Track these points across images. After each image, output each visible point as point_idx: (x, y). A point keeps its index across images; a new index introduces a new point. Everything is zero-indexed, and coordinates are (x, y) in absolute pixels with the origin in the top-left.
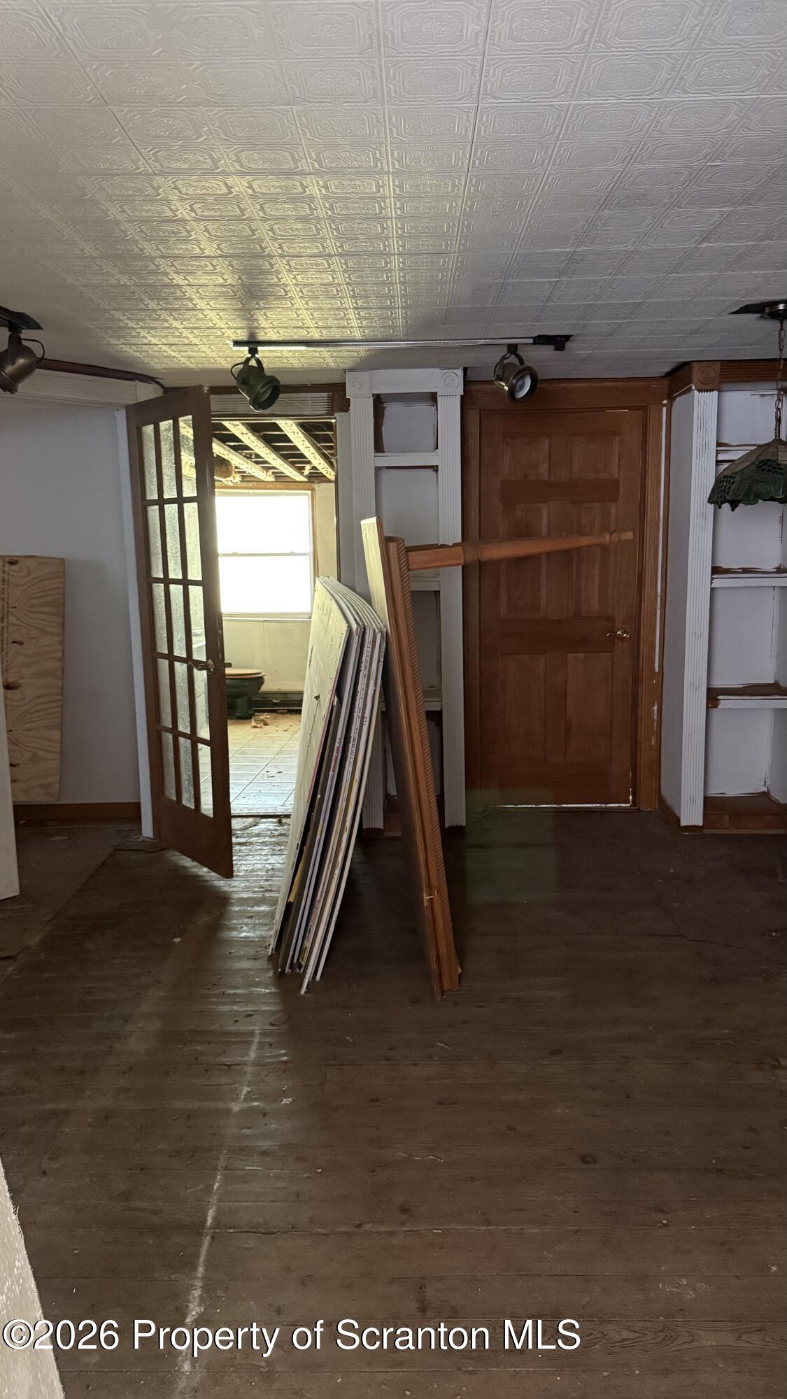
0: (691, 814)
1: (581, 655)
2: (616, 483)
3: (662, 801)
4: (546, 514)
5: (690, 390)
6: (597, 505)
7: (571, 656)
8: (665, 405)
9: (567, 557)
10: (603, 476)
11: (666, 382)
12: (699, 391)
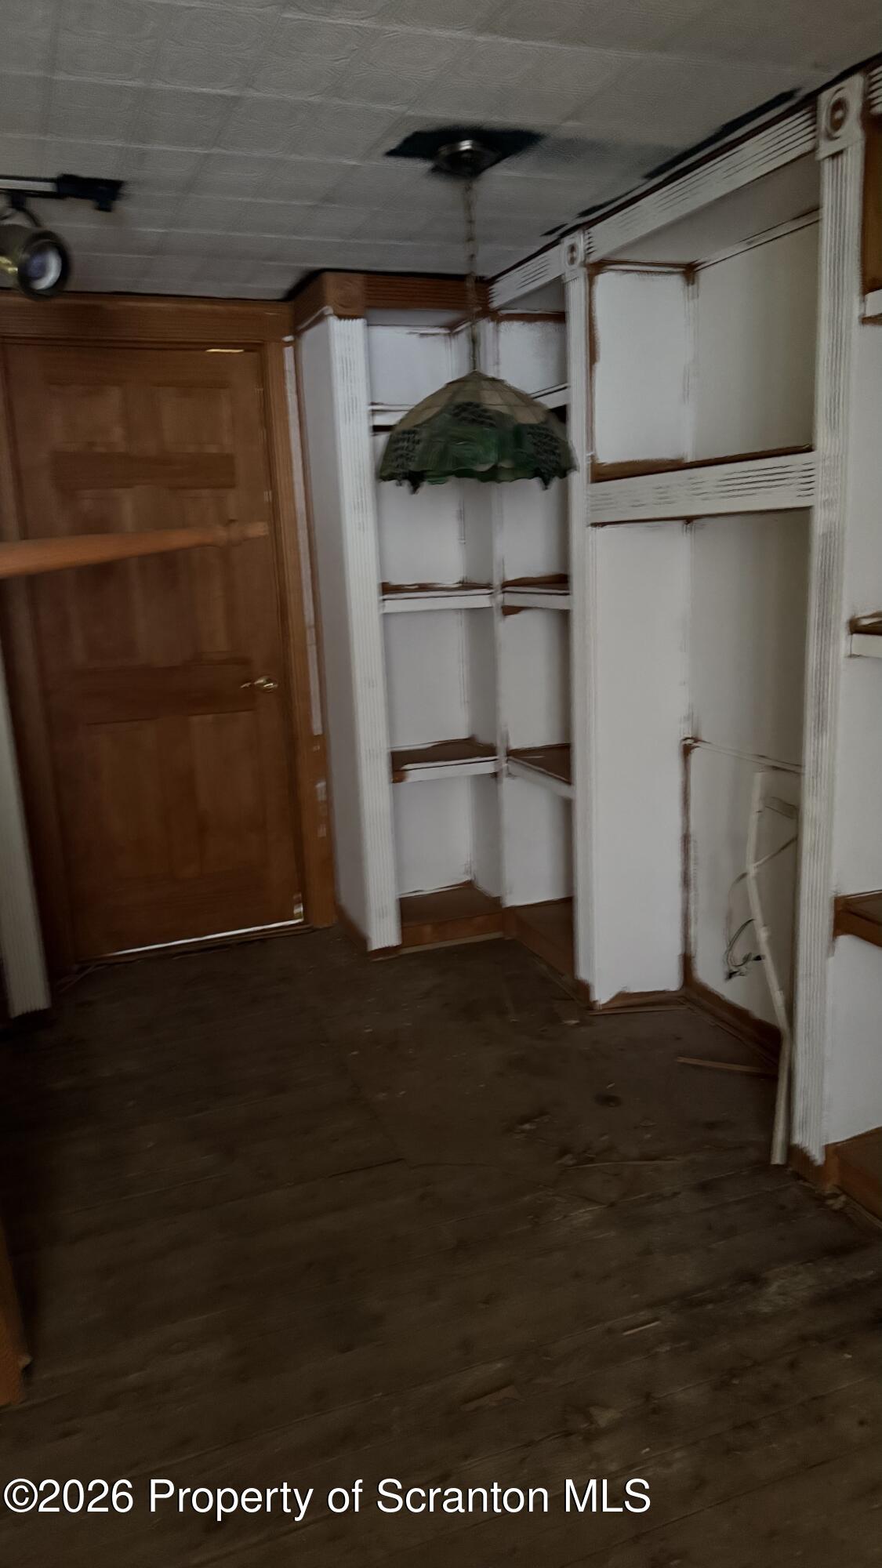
0: (383, 932)
1: (210, 717)
2: (228, 460)
3: (340, 912)
4: (128, 504)
5: (321, 318)
6: (205, 492)
7: (195, 719)
8: (288, 344)
9: (168, 563)
10: (212, 449)
11: (286, 309)
12: (341, 317)
